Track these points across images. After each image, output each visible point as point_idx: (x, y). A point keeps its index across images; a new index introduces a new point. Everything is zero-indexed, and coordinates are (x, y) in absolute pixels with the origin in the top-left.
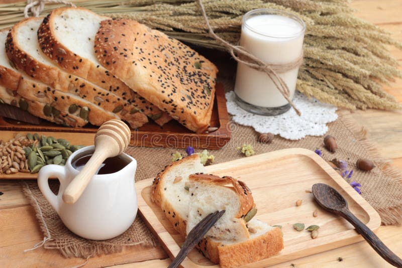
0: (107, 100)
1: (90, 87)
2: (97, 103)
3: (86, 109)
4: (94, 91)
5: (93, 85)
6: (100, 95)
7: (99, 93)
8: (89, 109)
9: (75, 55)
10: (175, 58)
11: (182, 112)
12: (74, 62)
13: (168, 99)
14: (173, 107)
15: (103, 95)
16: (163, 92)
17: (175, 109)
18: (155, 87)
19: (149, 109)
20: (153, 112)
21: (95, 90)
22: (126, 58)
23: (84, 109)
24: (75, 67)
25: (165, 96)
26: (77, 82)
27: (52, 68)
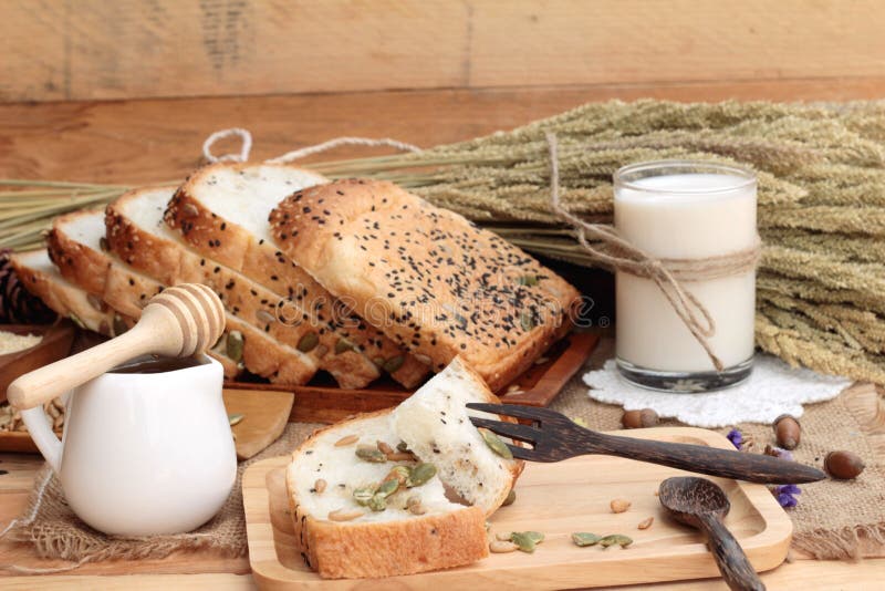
0: (282, 319)
1: (244, 288)
2: (264, 326)
3: (238, 336)
4: (253, 297)
5: (252, 284)
6: (266, 307)
7: (264, 302)
8: (243, 337)
9: (214, 215)
10: (466, 257)
11: (434, 343)
12: (211, 230)
13: (401, 312)
14: (412, 329)
15: (272, 306)
16: (391, 295)
17: (418, 336)
18: (371, 284)
19: (375, 345)
20: (383, 352)
21: (254, 293)
22: (321, 226)
23: (233, 337)
24: (214, 241)
25: (395, 304)
26: (218, 275)
27: (168, 244)
